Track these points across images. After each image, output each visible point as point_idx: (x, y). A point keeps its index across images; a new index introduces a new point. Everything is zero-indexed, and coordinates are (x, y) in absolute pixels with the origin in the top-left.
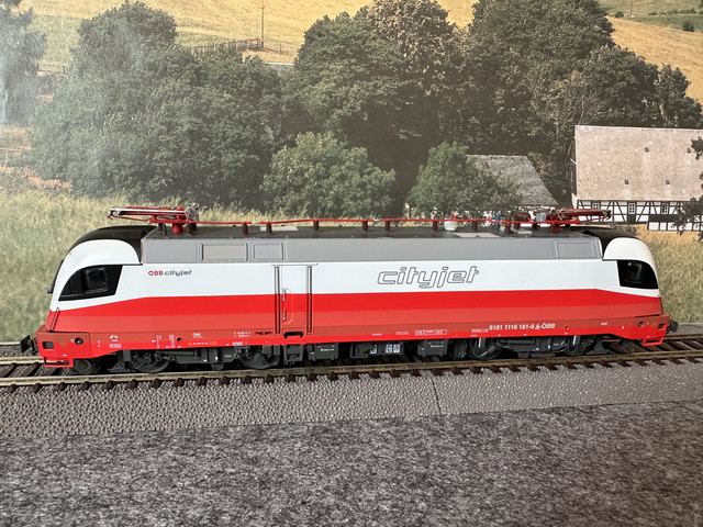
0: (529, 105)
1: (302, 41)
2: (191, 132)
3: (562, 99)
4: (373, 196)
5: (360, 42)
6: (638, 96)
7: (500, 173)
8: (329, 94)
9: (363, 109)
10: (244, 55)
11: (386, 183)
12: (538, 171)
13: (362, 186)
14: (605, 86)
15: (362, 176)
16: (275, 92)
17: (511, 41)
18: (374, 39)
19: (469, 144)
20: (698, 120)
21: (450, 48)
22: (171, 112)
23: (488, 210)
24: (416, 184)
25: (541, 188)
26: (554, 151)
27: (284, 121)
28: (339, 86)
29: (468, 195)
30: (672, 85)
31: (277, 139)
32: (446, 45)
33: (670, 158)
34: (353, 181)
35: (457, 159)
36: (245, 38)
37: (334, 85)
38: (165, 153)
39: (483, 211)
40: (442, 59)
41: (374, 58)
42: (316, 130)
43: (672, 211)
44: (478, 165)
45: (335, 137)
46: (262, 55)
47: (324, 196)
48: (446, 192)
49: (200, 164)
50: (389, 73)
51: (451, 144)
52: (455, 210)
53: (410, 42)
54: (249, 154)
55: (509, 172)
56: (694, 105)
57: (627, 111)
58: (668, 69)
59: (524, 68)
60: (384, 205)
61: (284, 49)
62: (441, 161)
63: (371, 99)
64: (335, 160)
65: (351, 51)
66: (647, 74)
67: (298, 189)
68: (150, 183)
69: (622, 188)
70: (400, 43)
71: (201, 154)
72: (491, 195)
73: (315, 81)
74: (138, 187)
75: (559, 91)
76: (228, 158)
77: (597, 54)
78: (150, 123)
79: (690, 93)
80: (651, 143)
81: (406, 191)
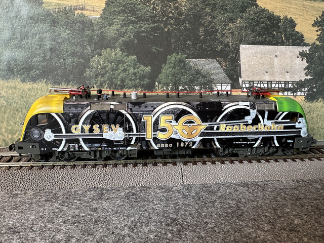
0: (217, 35)
1: (104, 6)
2: (51, 49)
3: (233, 32)
4: (140, 79)
5: (132, 6)
6: (271, 30)
7: (203, 68)
8: (117, 30)
9: (134, 38)
10: (76, 12)
11: (146, 73)
12: (222, 67)
13: (135, 74)
14: (254, 26)
15: (134, 69)
16: (91, 29)
17: (207, 5)
18: (139, 4)
19: (187, 54)
20: (302, 42)
21: (176, 8)
22: (41, 39)
23: (197, 85)
24: (161, 73)
25: (224, 75)
26: (229, 57)
27: (95, 43)
28: (122, 26)
29: (187, 79)
30: (288, 25)
31: (92, 52)
32: (175, 7)
33: (288, 60)
34: (130, 72)
35: (181, 61)
36: (76, 4)
37: (119, 26)
38: (38, 59)
39: (194, 86)
40: (173, 13)
41: (139, 13)
42: (111, 48)
43: (290, 86)
44: (192, 64)
45: (121, 51)
46: (85, 12)
47: (116, 79)
48: (176, 77)
49: (55, 63)
50: (147, 20)
51: (178, 54)
52: (180, 85)
53: (157, 5)
54: (79, 59)
55: (207, 67)
56: (300, 35)
57: (266, 38)
58: (286, 18)
59: (213, 17)
60: (145, 83)
61: (95, 10)
62: (173, 62)
63: (138, 33)
64: (121, 62)
65: (128, 10)
66: (275, 20)
67: (103, 76)
68: (31, 73)
69: (265, 75)
70: (152, 6)
71: (56, 59)
72: (198, 78)
73: (111, 24)
74: (26, 74)
75: (231, 28)
76: (69, 61)
77: (250, 11)
78: (31, 45)
79: (297, 29)
80: (278, 53)
81: (156, 76)
